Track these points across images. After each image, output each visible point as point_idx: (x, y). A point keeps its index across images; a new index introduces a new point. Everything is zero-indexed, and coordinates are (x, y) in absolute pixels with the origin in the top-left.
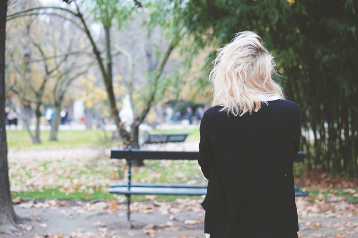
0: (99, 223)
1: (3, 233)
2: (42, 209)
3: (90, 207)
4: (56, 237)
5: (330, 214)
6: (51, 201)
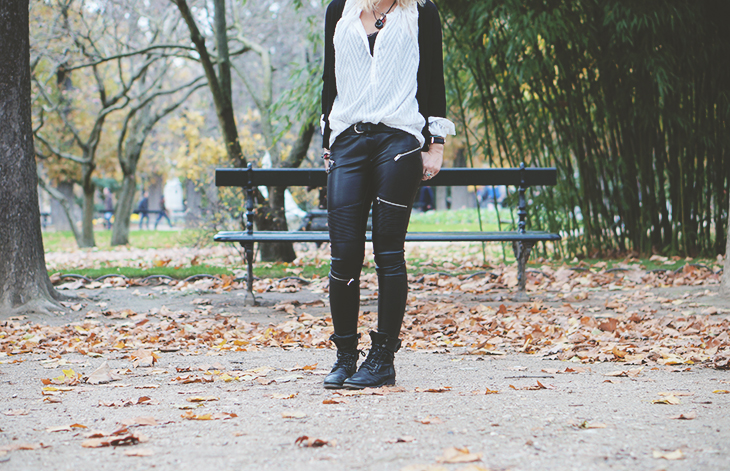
0: (199, 301)
1: (33, 312)
2: (99, 290)
3: (185, 285)
4: (124, 315)
5: (612, 286)
6: (115, 279)
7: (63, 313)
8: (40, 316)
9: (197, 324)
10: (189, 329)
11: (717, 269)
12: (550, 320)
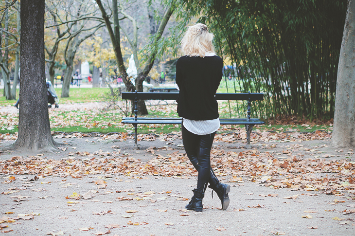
0: (114, 146)
1: (47, 152)
2: (71, 139)
3: (107, 137)
4: (85, 154)
5: (286, 140)
6: (77, 134)
7: (59, 153)
8: (50, 154)
9: (116, 160)
10: (113, 162)
11: (329, 132)
12: (260, 160)
